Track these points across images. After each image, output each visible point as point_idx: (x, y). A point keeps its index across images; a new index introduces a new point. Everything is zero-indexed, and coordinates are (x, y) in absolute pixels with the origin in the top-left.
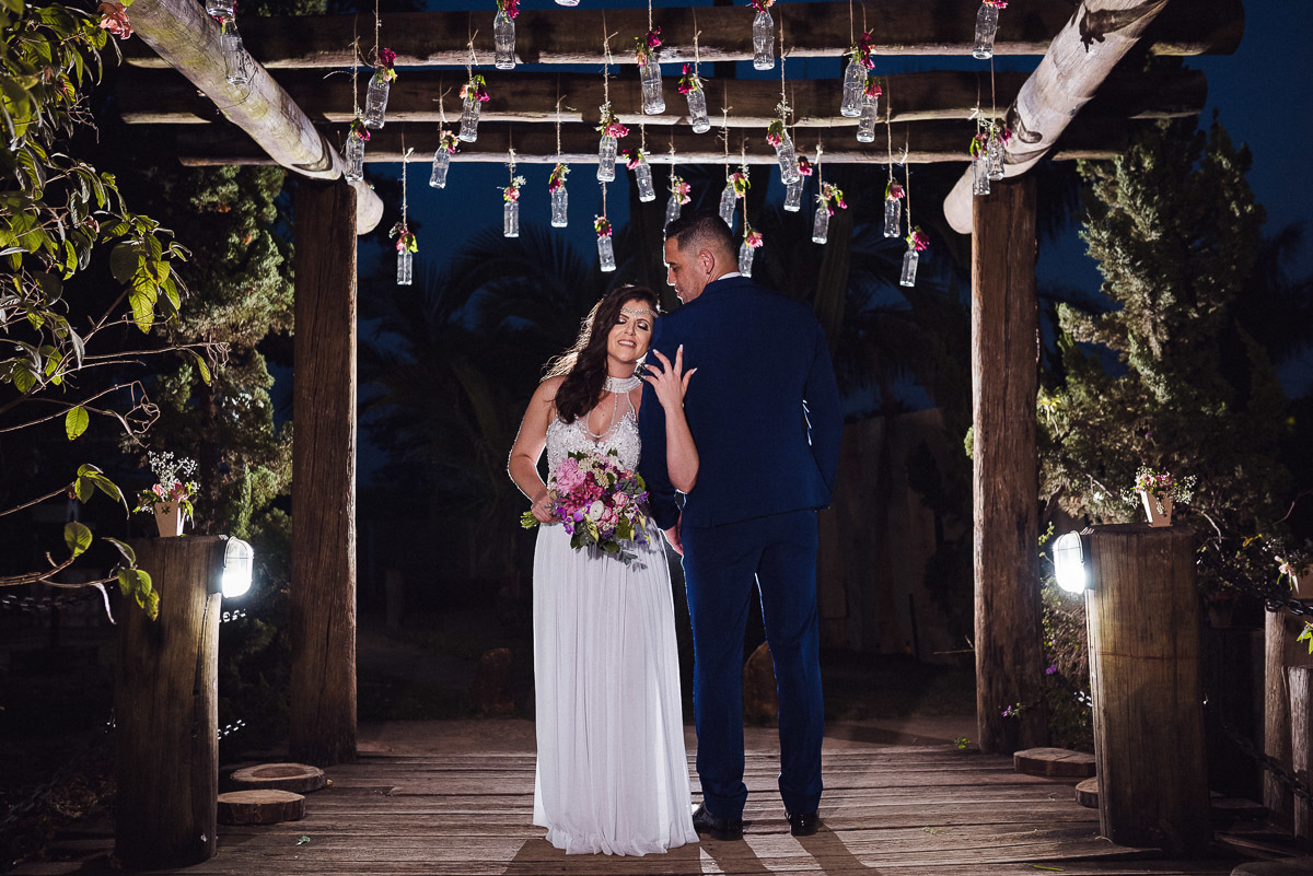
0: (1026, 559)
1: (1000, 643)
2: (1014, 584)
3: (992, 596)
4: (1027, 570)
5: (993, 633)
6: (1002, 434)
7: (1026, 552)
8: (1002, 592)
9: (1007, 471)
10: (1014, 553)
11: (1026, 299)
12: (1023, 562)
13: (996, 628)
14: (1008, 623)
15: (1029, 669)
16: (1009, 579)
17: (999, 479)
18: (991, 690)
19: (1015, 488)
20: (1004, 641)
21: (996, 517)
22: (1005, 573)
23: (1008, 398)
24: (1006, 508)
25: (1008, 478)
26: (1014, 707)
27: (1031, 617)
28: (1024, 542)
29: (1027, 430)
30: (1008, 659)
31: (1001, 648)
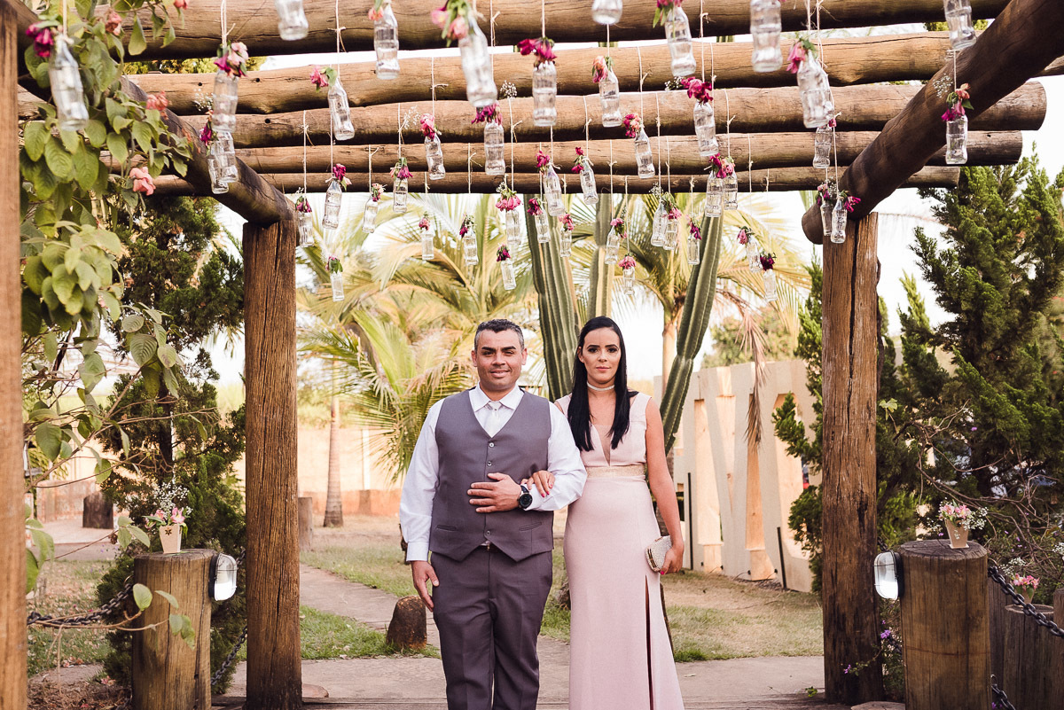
0: (865, 541)
1: (843, 611)
2: (855, 562)
3: (836, 571)
4: (866, 550)
5: (837, 603)
6: (846, 434)
7: (865, 534)
8: (845, 568)
9: (850, 466)
10: (855, 536)
11: (868, 319)
12: (863, 543)
13: (839, 598)
14: (850, 594)
15: (868, 632)
16: (850, 557)
17: (843, 472)
18: (834, 649)
19: (856, 480)
20: (846, 609)
21: (840, 505)
22: (848, 552)
23: (852, 403)
24: (849, 497)
25: (851, 472)
26: (855, 666)
27: (869, 589)
28: (864, 526)
29: (867, 430)
30: (850, 624)
31: (844, 615)
